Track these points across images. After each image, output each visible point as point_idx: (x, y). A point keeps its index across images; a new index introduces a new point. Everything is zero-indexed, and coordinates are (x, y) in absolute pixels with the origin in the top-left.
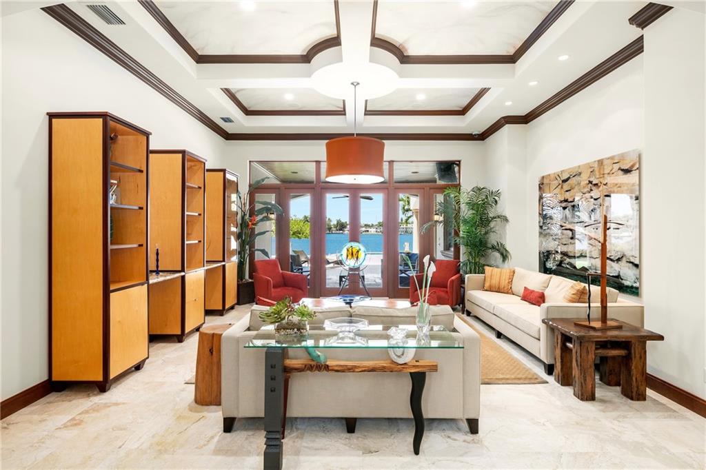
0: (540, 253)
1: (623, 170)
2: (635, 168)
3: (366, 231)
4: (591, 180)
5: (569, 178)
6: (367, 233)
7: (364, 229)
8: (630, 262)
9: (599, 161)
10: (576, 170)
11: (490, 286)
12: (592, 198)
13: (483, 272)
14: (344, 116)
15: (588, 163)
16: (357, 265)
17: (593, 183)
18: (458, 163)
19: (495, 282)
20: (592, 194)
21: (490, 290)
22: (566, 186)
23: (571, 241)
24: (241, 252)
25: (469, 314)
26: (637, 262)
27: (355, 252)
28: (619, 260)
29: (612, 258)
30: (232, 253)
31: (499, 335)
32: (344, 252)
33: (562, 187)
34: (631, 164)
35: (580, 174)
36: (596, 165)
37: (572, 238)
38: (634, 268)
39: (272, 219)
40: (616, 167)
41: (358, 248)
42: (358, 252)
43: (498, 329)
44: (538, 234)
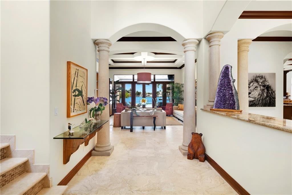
3: (148, 96)
6: (149, 96)
7: (148, 95)
11: (179, 109)
13: (178, 105)
14: (141, 63)
16: (145, 104)
18: (174, 75)
19: (180, 108)
21: (179, 110)
24: (113, 100)
25: (174, 116)
27: (144, 100)
30: (111, 100)
31: (179, 119)
32: (141, 101)
39: (120, 91)
43: (179, 118)
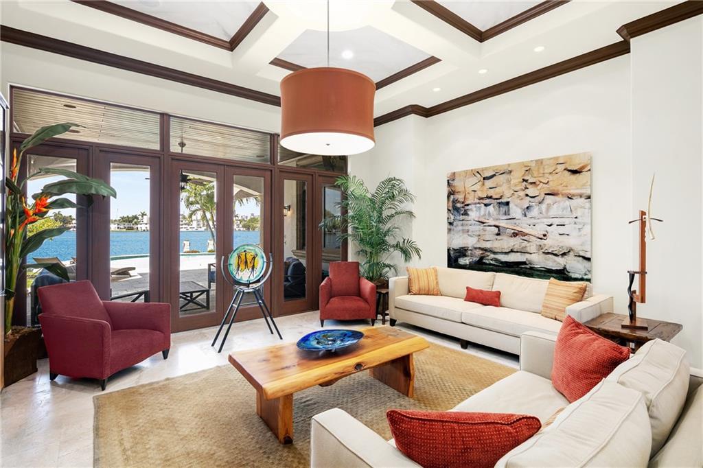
0: (448, 250)
1: (570, 171)
2: (586, 169)
4: (526, 178)
5: (494, 175)
8: (580, 256)
9: (537, 161)
10: (506, 168)
12: (527, 195)
15: (523, 162)
16: (252, 279)
17: (529, 181)
20: (528, 192)
22: (489, 183)
23: (497, 237)
25: (393, 322)
26: (588, 256)
28: (564, 254)
29: (554, 252)
31: (465, 344)
33: (483, 184)
34: (582, 165)
35: (511, 172)
36: (533, 165)
37: (498, 234)
38: (585, 261)
40: (563, 167)
41: (253, 253)
42: (254, 258)
44: (446, 231)
